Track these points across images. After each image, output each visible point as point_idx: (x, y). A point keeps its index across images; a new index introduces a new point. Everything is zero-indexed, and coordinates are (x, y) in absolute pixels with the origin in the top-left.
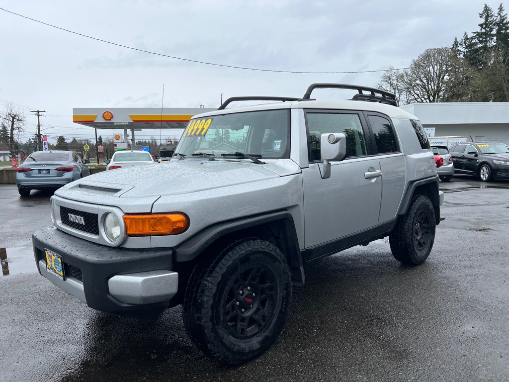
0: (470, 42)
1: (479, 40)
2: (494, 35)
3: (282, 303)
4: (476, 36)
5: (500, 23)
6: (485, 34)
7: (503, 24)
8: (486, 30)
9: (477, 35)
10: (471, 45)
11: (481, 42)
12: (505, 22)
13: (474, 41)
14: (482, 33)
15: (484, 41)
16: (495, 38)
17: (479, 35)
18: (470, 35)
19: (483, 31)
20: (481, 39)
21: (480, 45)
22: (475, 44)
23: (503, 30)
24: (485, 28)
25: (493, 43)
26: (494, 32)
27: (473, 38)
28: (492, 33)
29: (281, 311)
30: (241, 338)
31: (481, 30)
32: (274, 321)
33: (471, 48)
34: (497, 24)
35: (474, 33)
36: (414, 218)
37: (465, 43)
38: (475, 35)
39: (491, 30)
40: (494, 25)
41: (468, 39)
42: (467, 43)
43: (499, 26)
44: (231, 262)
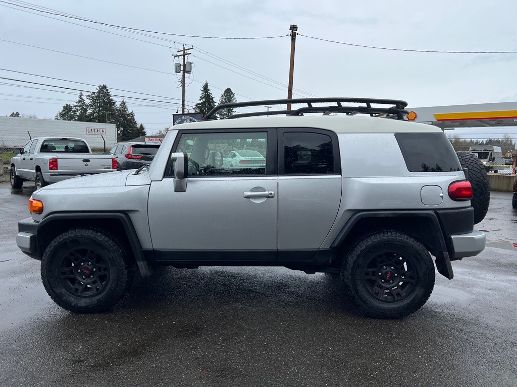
3: (112, 283)
29: (110, 289)
30: (74, 295)
32: (104, 293)
36: (358, 256)
44: (62, 239)
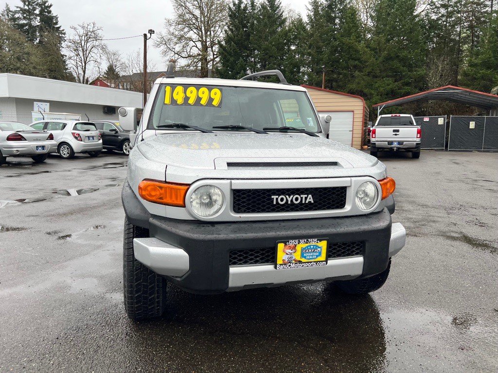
0: (13, 15)
1: (23, 16)
2: (37, 15)
4: (19, 11)
5: (42, 5)
6: (28, 11)
7: (45, 6)
8: (29, 8)
9: (21, 10)
10: (14, 19)
11: (25, 18)
12: (47, 5)
13: (17, 16)
14: (25, 10)
15: (27, 19)
16: (39, 18)
17: (23, 11)
18: (13, 9)
19: (26, 7)
20: (25, 15)
21: (25, 22)
22: (19, 18)
23: (45, 12)
24: (28, 6)
25: (37, 22)
26: (37, 12)
27: (16, 12)
28: (35, 12)
31: (24, 6)
33: (14, 21)
34: (40, 5)
35: (17, 7)
37: (8, 16)
38: (19, 9)
39: (34, 9)
40: (37, 5)
41: (11, 11)
42: (10, 15)
43: (42, 7)
